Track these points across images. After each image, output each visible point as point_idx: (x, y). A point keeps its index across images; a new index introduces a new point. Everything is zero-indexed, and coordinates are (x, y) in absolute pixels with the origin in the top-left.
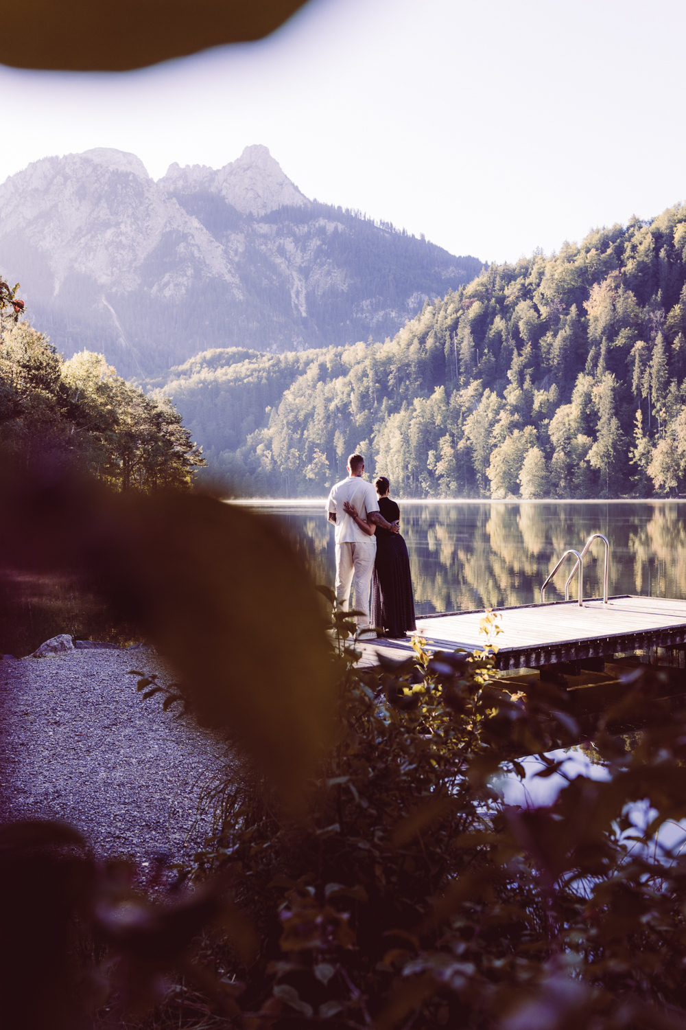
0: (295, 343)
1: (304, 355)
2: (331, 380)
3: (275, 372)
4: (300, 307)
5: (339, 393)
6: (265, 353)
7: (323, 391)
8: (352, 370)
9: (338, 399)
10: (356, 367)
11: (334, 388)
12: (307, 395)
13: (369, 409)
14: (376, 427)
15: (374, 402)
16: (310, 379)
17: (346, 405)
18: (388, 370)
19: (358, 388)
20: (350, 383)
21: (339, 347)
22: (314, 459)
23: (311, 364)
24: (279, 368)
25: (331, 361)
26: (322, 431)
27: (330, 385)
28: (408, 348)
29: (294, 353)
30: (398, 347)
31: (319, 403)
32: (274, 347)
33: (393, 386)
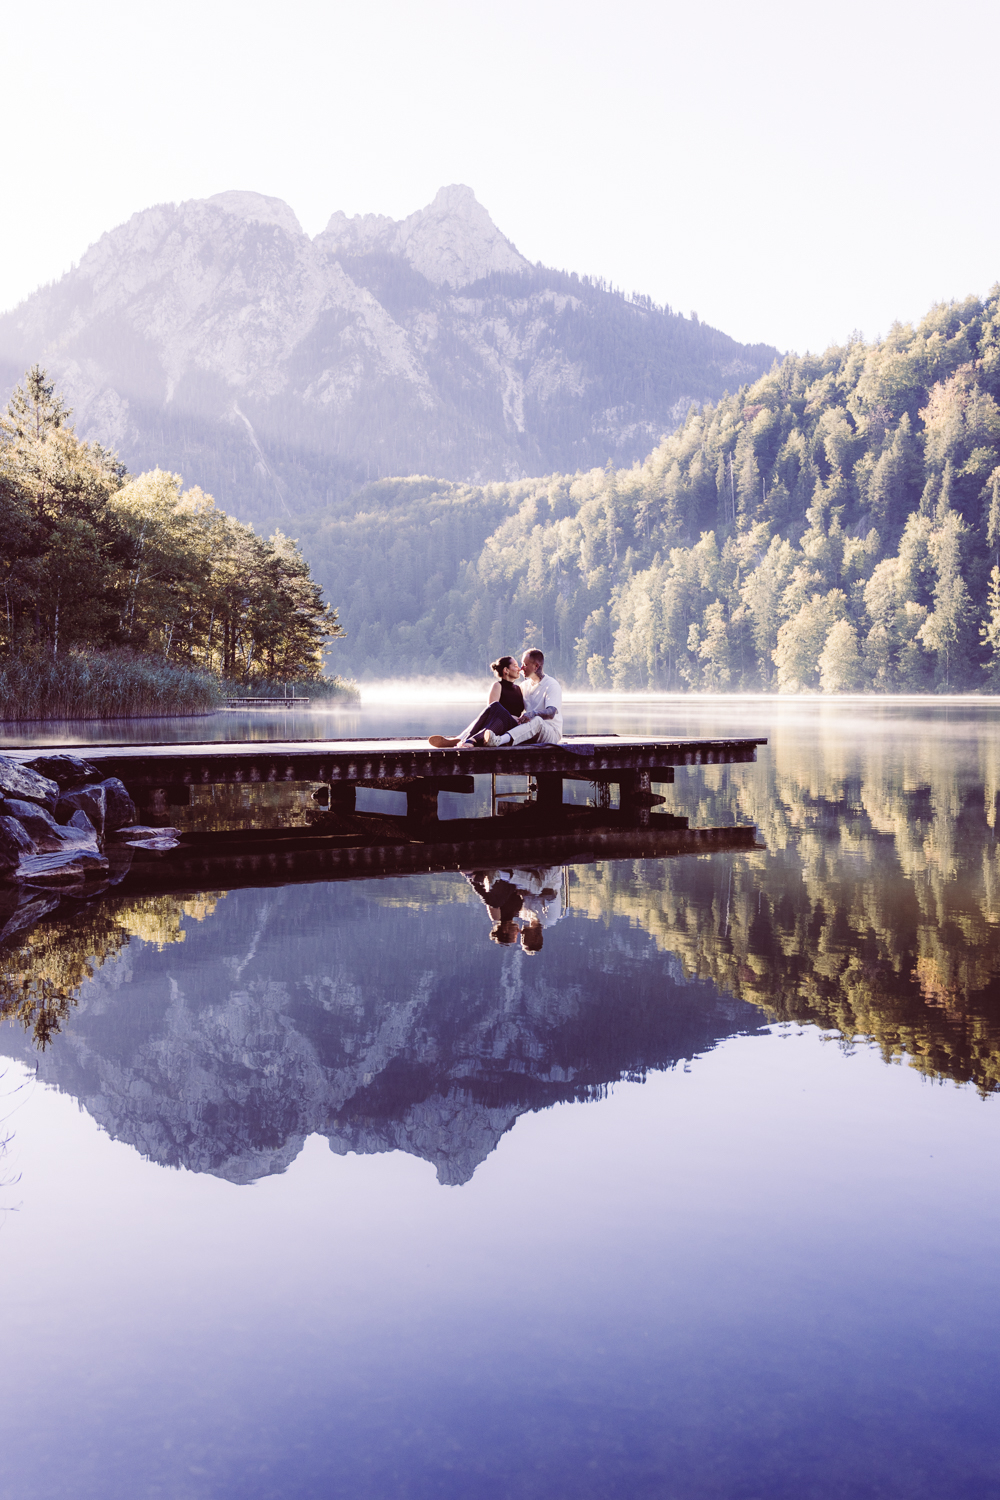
0: (507, 471)
1: (516, 486)
2: (553, 523)
3: (473, 511)
4: (515, 419)
5: (564, 541)
6: (460, 484)
7: (540, 538)
8: (582, 508)
9: (562, 550)
10: (588, 504)
11: (557, 534)
12: (518, 545)
13: (607, 565)
14: (615, 590)
15: (613, 555)
16: (523, 521)
17: (574, 558)
18: (635, 509)
19: (591, 534)
20: (580, 526)
21: (567, 475)
22: (527, 635)
23: (526, 500)
24: (480, 505)
25: (555, 496)
26: (539, 596)
27: (552, 530)
28: (664, 477)
29: (501, 484)
30: (649, 475)
31: (535, 555)
32: (477, 475)
33: (642, 531)
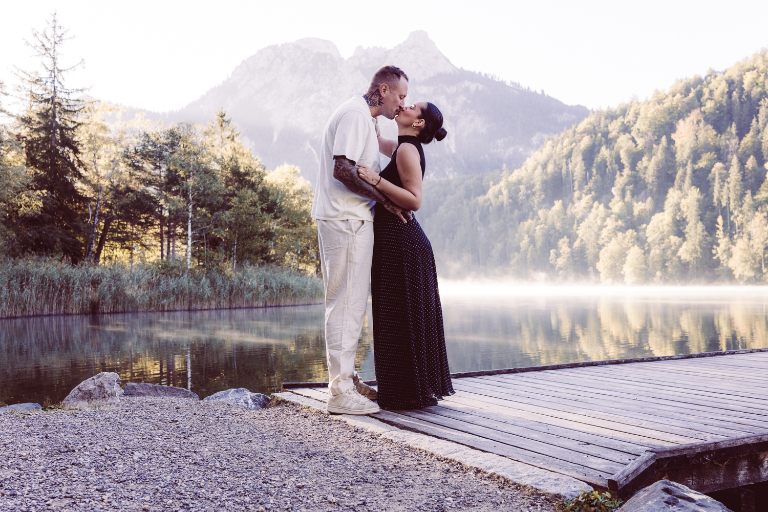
0: (447, 172)
1: (454, 180)
2: (475, 197)
4: (450, 146)
5: (481, 207)
7: (468, 206)
8: (490, 190)
9: (480, 211)
10: (494, 187)
11: (477, 203)
12: (456, 209)
13: (504, 219)
14: (509, 233)
15: (507, 214)
16: (458, 198)
17: (486, 216)
18: (518, 189)
25: (475, 184)
28: (533, 173)
30: (526, 172)
33: (522, 201)
